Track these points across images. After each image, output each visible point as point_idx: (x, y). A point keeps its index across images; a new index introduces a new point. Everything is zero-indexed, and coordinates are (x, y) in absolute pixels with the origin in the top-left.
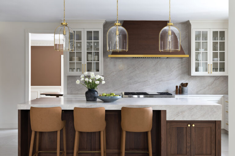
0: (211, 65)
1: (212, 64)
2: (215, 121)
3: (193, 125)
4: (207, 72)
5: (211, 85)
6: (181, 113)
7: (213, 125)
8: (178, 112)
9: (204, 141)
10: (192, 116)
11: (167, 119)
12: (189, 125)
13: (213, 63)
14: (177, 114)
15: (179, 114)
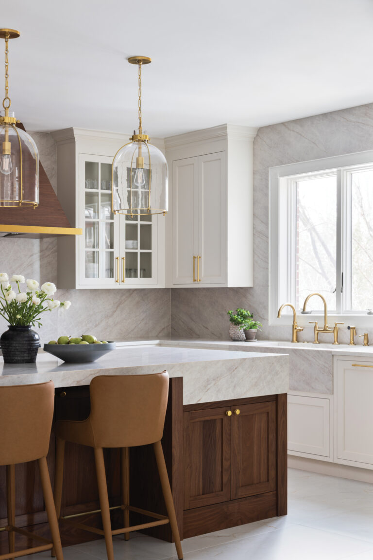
0: (123, 258)
1: (124, 256)
2: (277, 395)
3: (238, 412)
4: (113, 280)
5: (112, 315)
6: (213, 382)
7: (271, 406)
8: (208, 380)
9: (255, 448)
10: (235, 387)
11: (186, 402)
12: (230, 413)
13: (126, 253)
14: (205, 387)
15: (209, 386)
